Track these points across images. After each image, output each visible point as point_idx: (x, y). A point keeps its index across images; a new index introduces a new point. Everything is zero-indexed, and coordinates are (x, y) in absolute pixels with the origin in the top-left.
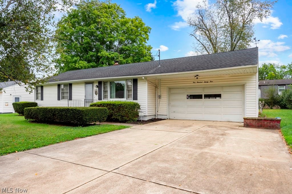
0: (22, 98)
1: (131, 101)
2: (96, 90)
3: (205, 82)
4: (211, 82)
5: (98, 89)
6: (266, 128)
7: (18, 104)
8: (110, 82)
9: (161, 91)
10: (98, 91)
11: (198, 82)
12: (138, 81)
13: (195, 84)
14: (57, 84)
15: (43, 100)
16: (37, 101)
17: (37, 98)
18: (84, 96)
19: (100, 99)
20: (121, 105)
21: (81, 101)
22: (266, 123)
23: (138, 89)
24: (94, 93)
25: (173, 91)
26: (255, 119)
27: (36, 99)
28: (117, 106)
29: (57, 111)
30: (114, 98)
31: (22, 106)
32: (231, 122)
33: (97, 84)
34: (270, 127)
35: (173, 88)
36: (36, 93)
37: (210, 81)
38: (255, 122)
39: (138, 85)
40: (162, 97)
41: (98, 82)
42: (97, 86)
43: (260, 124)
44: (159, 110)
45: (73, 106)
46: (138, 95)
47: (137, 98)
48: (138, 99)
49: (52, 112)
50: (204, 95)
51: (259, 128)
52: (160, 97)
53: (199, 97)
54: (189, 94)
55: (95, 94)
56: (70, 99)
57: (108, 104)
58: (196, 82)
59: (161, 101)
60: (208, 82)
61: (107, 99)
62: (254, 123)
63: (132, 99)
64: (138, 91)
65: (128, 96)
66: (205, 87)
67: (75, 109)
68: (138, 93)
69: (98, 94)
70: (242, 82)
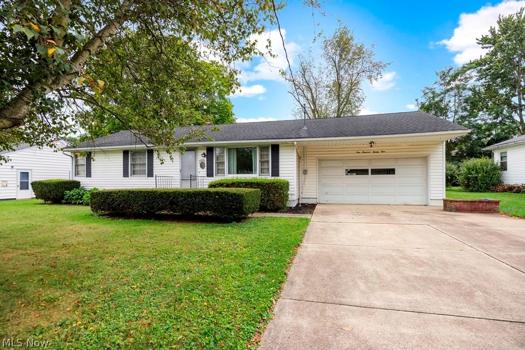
0: (33, 174)
1: (268, 178)
2: (203, 161)
3: (374, 152)
4: (382, 152)
5: (205, 159)
6: (481, 213)
7: (45, 184)
8: (229, 149)
9: (307, 164)
10: (206, 162)
11: (363, 152)
12: (280, 148)
13: (358, 154)
14: (121, 150)
15: (91, 177)
16: (77, 179)
17: (77, 173)
18: (179, 170)
19: (210, 174)
20: (272, 185)
21: (172, 178)
22: (481, 205)
23: (280, 160)
24: (199, 165)
25: (324, 164)
26: (467, 201)
27: (75, 175)
28: (265, 186)
29: (182, 197)
30: (234, 174)
31: (54, 187)
32: (409, 205)
33: (205, 152)
34: (486, 210)
35: (323, 160)
36: (76, 165)
37: (380, 151)
38: (467, 205)
39: (280, 154)
40: (308, 172)
41: (206, 148)
42: (204, 154)
43: (473, 207)
44: (304, 191)
45: (164, 186)
46: (280, 169)
47: (279, 173)
48: (280, 175)
49: (170, 197)
50: (372, 170)
51: (472, 212)
52: (305, 172)
53: (364, 172)
54: (349, 169)
55: (199, 167)
56: (150, 174)
57: (246, 183)
58: (361, 152)
59: (307, 177)
60: (378, 152)
61: (222, 176)
62: (465, 206)
63: (269, 175)
64: (280, 163)
65: (262, 171)
66: (372, 159)
67: (225, 192)
68: (280, 166)
69: (206, 168)
70: (425, 153)
